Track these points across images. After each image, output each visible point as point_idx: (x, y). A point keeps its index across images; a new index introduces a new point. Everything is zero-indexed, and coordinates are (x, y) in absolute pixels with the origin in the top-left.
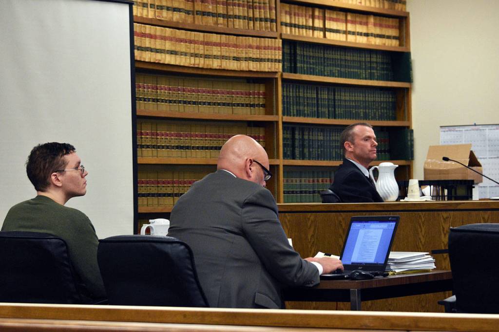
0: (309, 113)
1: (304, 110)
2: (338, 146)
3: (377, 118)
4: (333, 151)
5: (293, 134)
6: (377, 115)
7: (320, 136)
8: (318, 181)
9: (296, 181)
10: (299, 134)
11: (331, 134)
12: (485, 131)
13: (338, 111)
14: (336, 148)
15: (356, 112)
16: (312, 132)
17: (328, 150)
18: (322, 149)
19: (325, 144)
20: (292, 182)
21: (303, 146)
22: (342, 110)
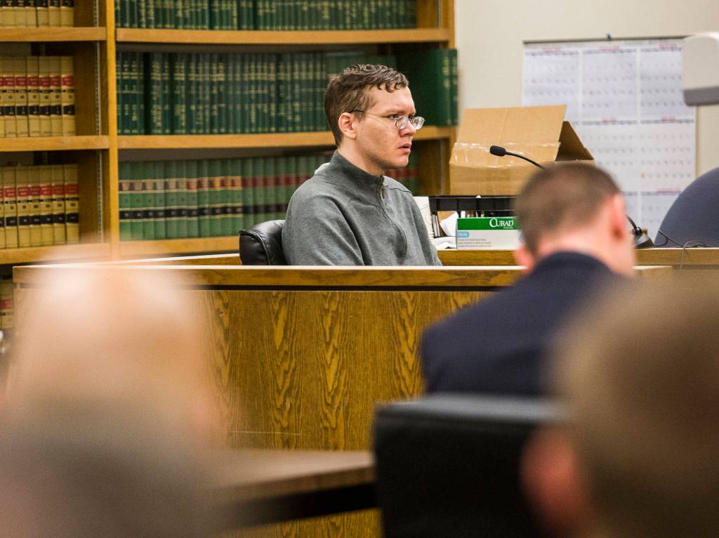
0: (188, 15)
1: (176, 10)
2: (263, 95)
3: (366, 21)
4: (250, 110)
5: (147, 70)
6: (366, 15)
7: (218, 71)
8: (211, 184)
9: (154, 187)
10: (163, 71)
11: (247, 67)
12: (633, 54)
13: (264, 8)
14: (257, 102)
15: (310, 9)
16: (197, 62)
17: (239, 107)
18: (223, 105)
19: (231, 92)
20: (144, 187)
21: (172, 99)
22: (274, 5)
